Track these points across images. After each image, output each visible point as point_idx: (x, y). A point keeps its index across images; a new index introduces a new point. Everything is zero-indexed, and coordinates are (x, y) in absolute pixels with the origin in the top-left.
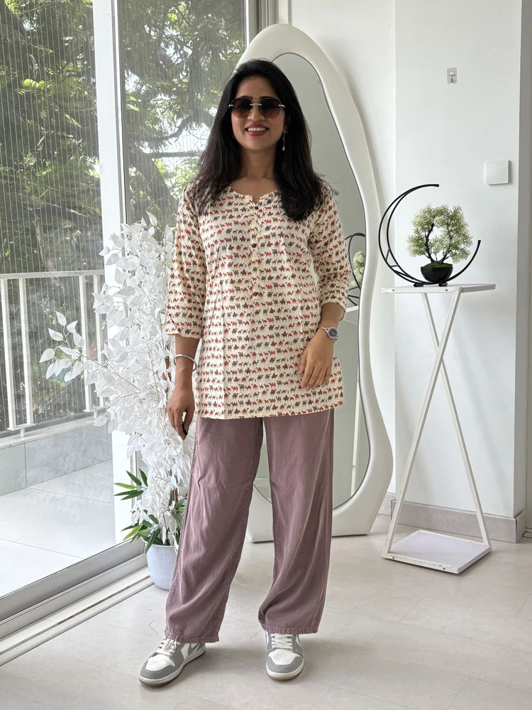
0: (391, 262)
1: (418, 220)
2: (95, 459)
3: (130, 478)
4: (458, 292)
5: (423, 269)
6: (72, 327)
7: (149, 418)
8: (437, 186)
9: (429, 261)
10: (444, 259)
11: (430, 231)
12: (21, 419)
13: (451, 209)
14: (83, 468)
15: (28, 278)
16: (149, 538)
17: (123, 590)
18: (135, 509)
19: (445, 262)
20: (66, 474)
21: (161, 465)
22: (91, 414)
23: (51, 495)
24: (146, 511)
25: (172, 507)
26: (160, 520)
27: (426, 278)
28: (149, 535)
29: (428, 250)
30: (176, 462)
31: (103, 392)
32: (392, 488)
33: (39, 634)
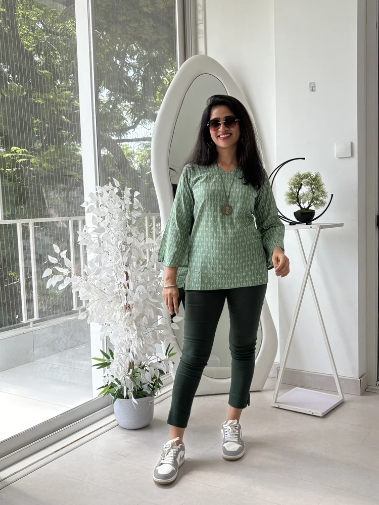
1: (292, 181)
2: (79, 341)
3: (102, 355)
4: (318, 229)
5: (295, 213)
6: (63, 254)
7: (114, 314)
8: (304, 159)
9: (299, 208)
11: (299, 189)
12: (30, 316)
13: (313, 174)
14: (71, 348)
15: (35, 222)
16: (115, 394)
17: (98, 429)
18: (106, 374)
19: (310, 208)
20: (60, 351)
21: (123, 345)
22: (76, 312)
23: (50, 366)
24: (113, 376)
25: (130, 373)
26: (122, 382)
27: (297, 219)
28: (115, 392)
29: (298, 201)
30: (133, 343)
31: (84, 297)
32: (277, 359)
33: (42, 459)
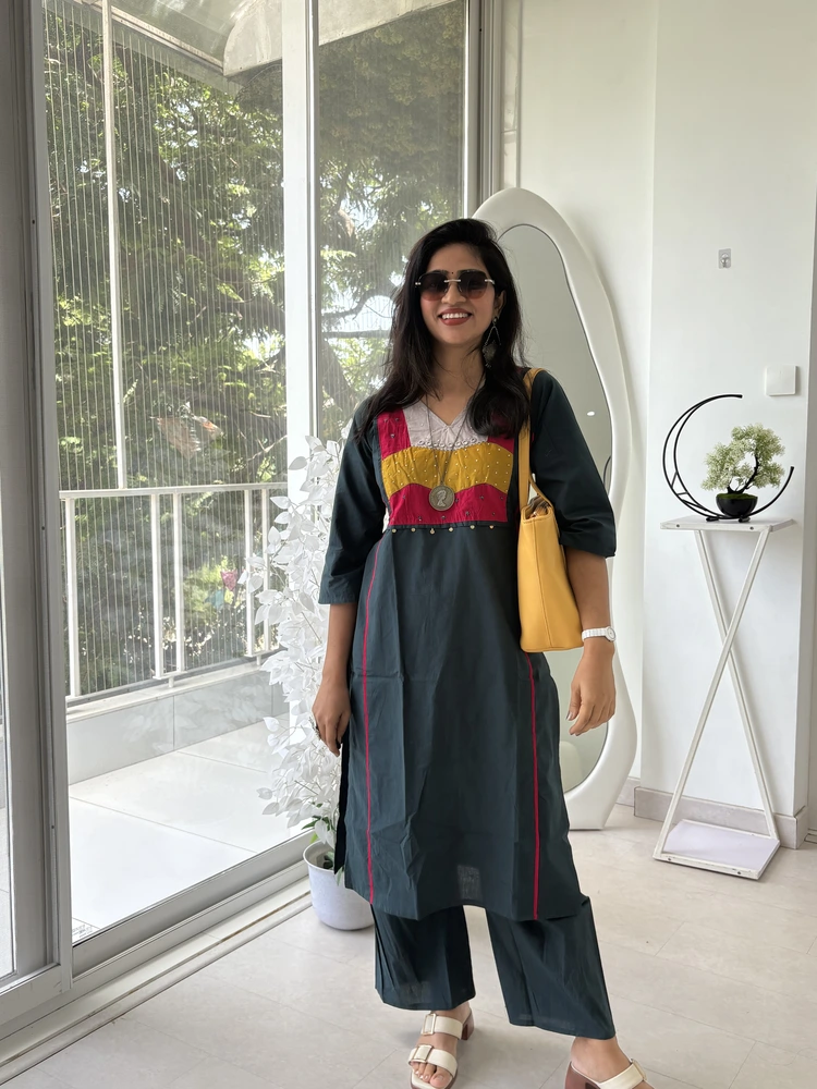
0: (678, 488)
4: (767, 532)
8: (741, 396)
10: (746, 487)
19: (746, 492)
27: (722, 511)
32: (636, 771)
33: (198, 954)
